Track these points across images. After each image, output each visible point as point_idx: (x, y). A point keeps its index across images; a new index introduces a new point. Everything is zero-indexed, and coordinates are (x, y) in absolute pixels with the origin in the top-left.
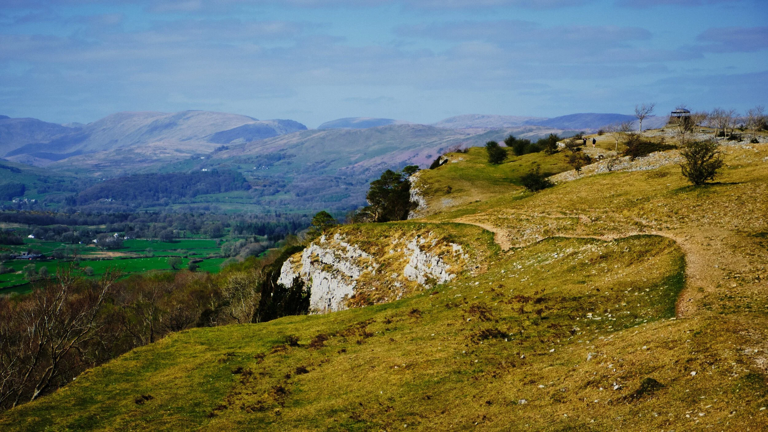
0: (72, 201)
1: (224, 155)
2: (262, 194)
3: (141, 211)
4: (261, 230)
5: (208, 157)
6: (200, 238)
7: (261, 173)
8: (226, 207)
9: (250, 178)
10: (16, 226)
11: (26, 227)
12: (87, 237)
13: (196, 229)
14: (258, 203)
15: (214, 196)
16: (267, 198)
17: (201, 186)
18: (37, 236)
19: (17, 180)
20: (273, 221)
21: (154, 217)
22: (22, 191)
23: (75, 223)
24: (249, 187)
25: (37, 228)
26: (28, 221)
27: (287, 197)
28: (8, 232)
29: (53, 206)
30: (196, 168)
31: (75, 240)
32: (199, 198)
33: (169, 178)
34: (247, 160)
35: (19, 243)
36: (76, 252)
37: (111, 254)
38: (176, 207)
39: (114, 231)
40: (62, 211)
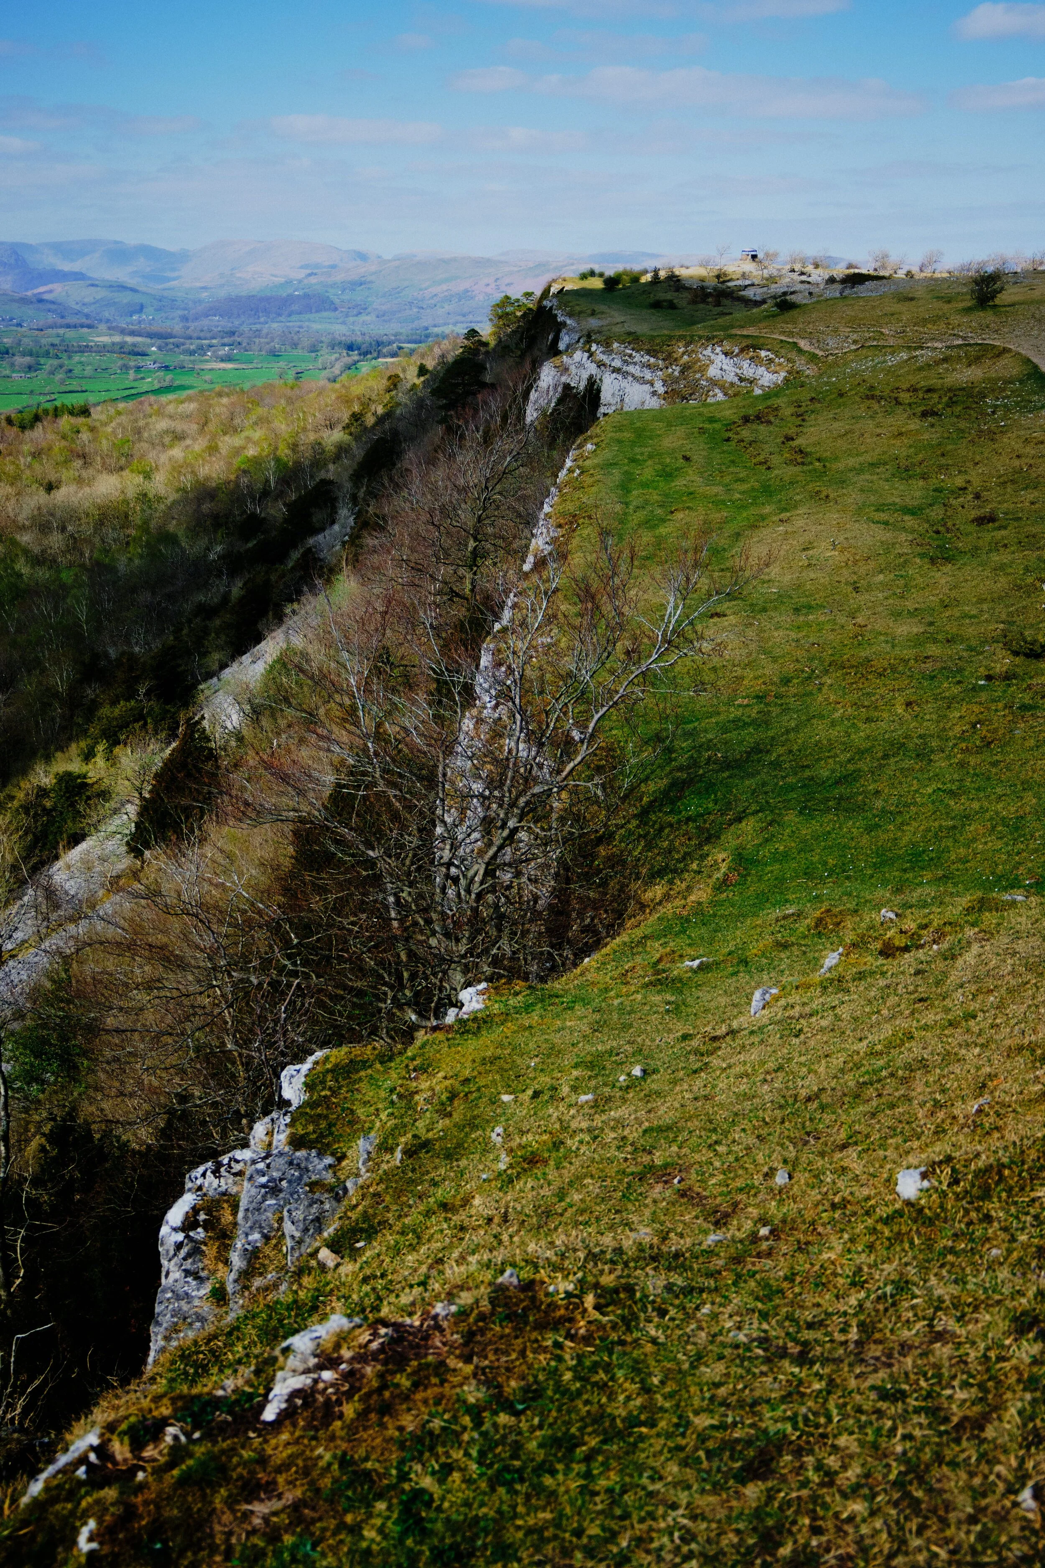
0: (185, 319)
1: (313, 280)
2: (347, 316)
3: (245, 328)
4: (350, 347)
5: (300, 281)
6: (299, 352)
7: (345, 297)
8: (316, 326)
9: (337, 301)
10: (139, 339)
11: (148, 340)
12: (202, 350)
13: (295, 345)
14: (344, 323)
15: (308, 316)
16: (351, 319)
17: (295, 307)
18: (160, 348)
19: (138, 299)
20: (359, 339)
21: (258, 333)
22: (141, 308)
23: (190, 338)
24: (336, 309)
25: (159, 342)
26: (150, 335)
27: (368, 318)
28: (134, 345)
29: (168, 323)
30: (290, 291)
31: (192, 353)
32: (293, 318)
33: (268, 299)
34: (334, 285)
35: (144, 354)
36: (193, 362)
37: (223, 365)
38: (275, 325)
39: (224, 345)
40: (177, 327)
